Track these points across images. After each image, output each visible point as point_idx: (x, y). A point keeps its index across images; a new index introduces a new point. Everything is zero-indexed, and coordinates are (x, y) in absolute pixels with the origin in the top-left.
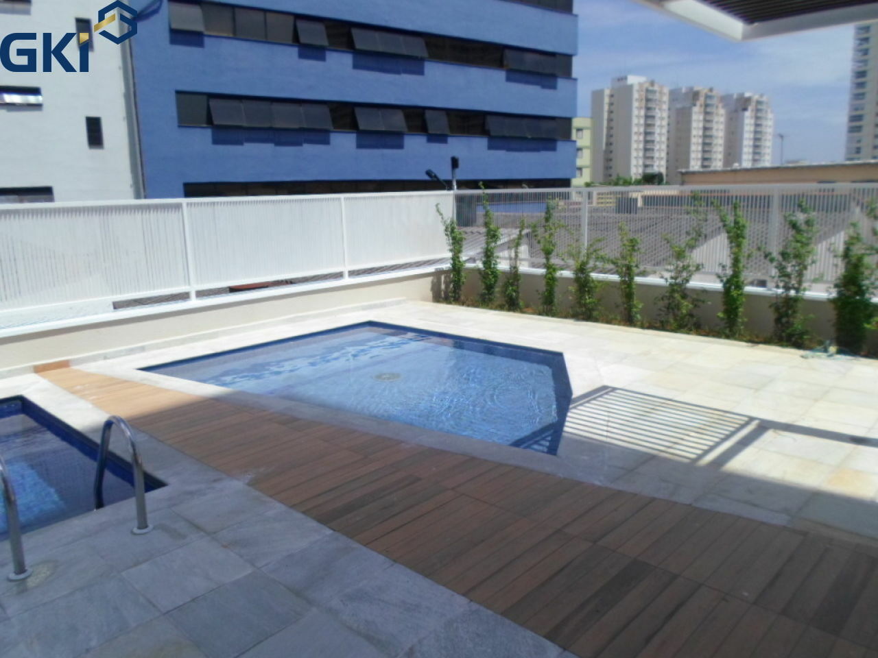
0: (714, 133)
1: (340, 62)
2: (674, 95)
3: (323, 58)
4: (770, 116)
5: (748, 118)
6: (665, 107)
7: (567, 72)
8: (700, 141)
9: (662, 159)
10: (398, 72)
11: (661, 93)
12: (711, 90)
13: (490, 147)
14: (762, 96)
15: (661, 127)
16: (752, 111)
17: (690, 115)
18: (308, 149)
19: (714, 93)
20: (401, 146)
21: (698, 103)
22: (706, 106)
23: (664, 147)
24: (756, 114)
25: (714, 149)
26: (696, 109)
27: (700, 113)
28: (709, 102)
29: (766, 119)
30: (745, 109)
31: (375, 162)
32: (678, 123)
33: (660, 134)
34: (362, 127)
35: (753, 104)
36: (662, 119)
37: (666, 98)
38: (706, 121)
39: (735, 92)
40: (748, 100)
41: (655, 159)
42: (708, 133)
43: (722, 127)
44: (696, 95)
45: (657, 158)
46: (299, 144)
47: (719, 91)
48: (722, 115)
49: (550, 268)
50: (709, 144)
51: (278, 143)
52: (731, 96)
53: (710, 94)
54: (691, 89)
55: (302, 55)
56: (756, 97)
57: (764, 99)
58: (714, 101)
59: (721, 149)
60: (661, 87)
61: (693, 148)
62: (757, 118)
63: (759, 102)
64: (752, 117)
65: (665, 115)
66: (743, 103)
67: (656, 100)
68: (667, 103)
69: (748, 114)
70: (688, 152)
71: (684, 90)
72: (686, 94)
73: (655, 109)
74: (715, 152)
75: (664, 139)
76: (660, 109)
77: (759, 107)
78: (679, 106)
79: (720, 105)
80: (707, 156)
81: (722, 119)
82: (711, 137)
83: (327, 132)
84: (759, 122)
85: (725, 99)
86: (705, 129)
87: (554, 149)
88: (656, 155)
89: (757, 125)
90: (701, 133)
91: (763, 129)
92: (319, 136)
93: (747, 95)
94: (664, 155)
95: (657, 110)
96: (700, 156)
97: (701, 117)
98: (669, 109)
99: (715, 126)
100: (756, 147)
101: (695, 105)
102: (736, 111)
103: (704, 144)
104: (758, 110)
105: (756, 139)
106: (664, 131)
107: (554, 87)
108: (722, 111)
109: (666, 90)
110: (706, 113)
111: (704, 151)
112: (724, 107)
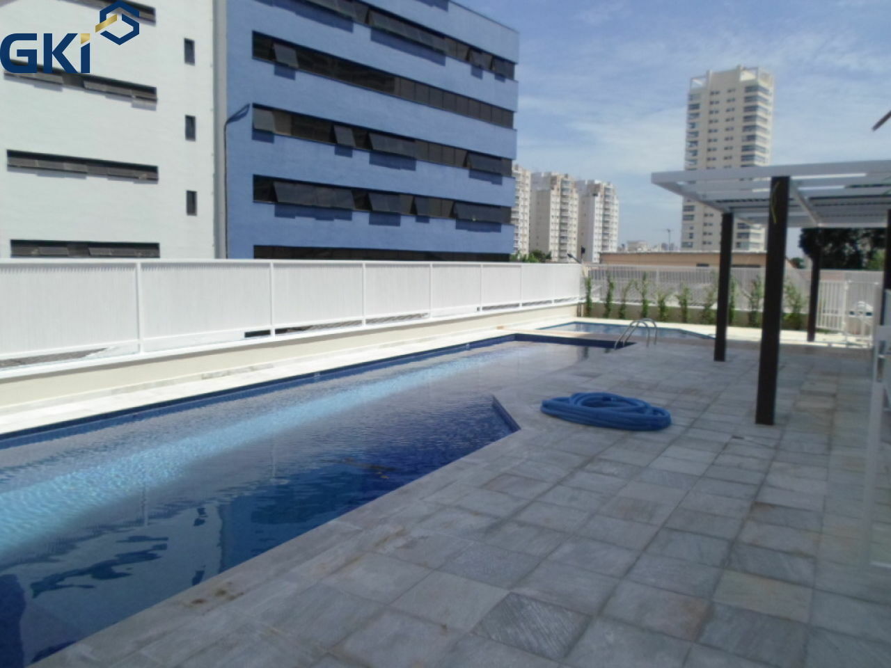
0: (569, 214)
1: (361, 158)
2: (535, 179)
3: (350, 155)
4: (616, 202)
5: (598, 202)
6: (528, 189)
7: (509, 173)
8: (558, 221)
9: (525, 235)
10: (398, 167)
11: (524, 176)
12: (566, 176)
13: (458, 227)
14: (609, 184)
15: (524, 206)
16: (601, 196)
17: (548, 198)
18: (338, 223)
19: (569, 179)
20: (398, 224)
21: (556, 187)
22: (563, 190)
23: (527, 225)
24: (605, 199)
25: (570, 229)
26: (554, 193)
27: (557, 196)
28: (565, 187)
29: (613, 204)
30: (595, 195)
31: (381, 236)
32: (538, 203)
33: (523, 214)
34: (374, 208)
35: (602, 190)
36: (525, 199)
37: (528, 181)
38: (562, 203)
39: (586, 179)
40: (598, 186)
41: (519, 236)
42: (564, 214)
43: (576, 209)
44: (553, 180)
45: (521, 235)
46: (331, 219)
47: (573, 177)
48: (576, 199)
49: (644, 302)
50: (565, 224)
51: (318, 218)
52: (584, 181)
53: (565, 179)
54: (550, 174)
55: (337, 153)
56: (604, 185)
57: (611, 187)
58: (570, 186)
59: (575, 229)
60: (524, 171)
61: (552, 227)
62: (606, 203)
63: (607, 189)
64: (601, 202)
65: (528, 196)
66: (593, 190)
67: (519, 182)
68: (529, 185)
69: (597, 199)
70: (547, 231)
71: (543, 175)
72: (545, 178)
73: (519, 190)
74: (570, 232)
75: (527, 218)
76: (523, 191)
77: (607, 193)
78: (539, 189)
79: (574, 190)
80: (563, 234)
81: (576, 203)
82: (566, 217)
83: (350, 211)
84: (607, 207)
85: (578, 184)
86: (562, 210)
87: (499, 230)
88: (520, 232)
89: (605, 209)
90: (558, 214)
91: (611, 213)
92: (345, 214)
93: (597, 182)
94: (527, 232)
95: (521, 192)
96: (557, 234)
97: (558, 200)
98: (531, 191)
99: (570, 208)
100: (605, 228)
101: (553, 189)
102: (588, 196)
103: (561, 224)
104: (606, 196)
105: (605, 222)
106: (527, 210)
107: (500, 183)
108: (576, 196)
109: (528, 174)
110: (563, 196)
111: (561, 231)
112: (577, 192)
